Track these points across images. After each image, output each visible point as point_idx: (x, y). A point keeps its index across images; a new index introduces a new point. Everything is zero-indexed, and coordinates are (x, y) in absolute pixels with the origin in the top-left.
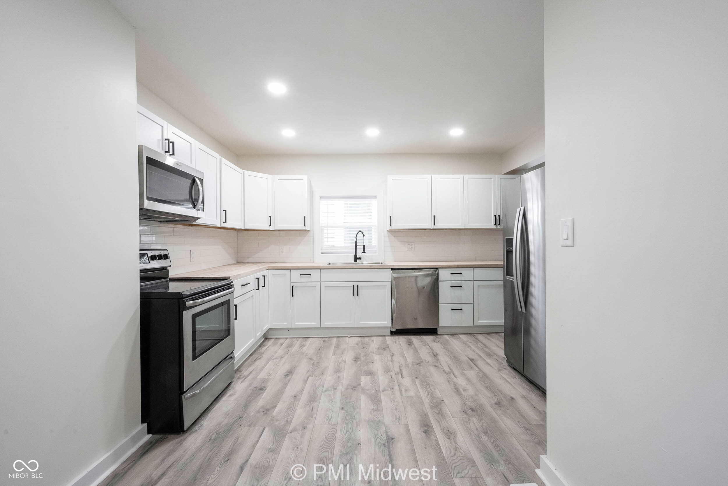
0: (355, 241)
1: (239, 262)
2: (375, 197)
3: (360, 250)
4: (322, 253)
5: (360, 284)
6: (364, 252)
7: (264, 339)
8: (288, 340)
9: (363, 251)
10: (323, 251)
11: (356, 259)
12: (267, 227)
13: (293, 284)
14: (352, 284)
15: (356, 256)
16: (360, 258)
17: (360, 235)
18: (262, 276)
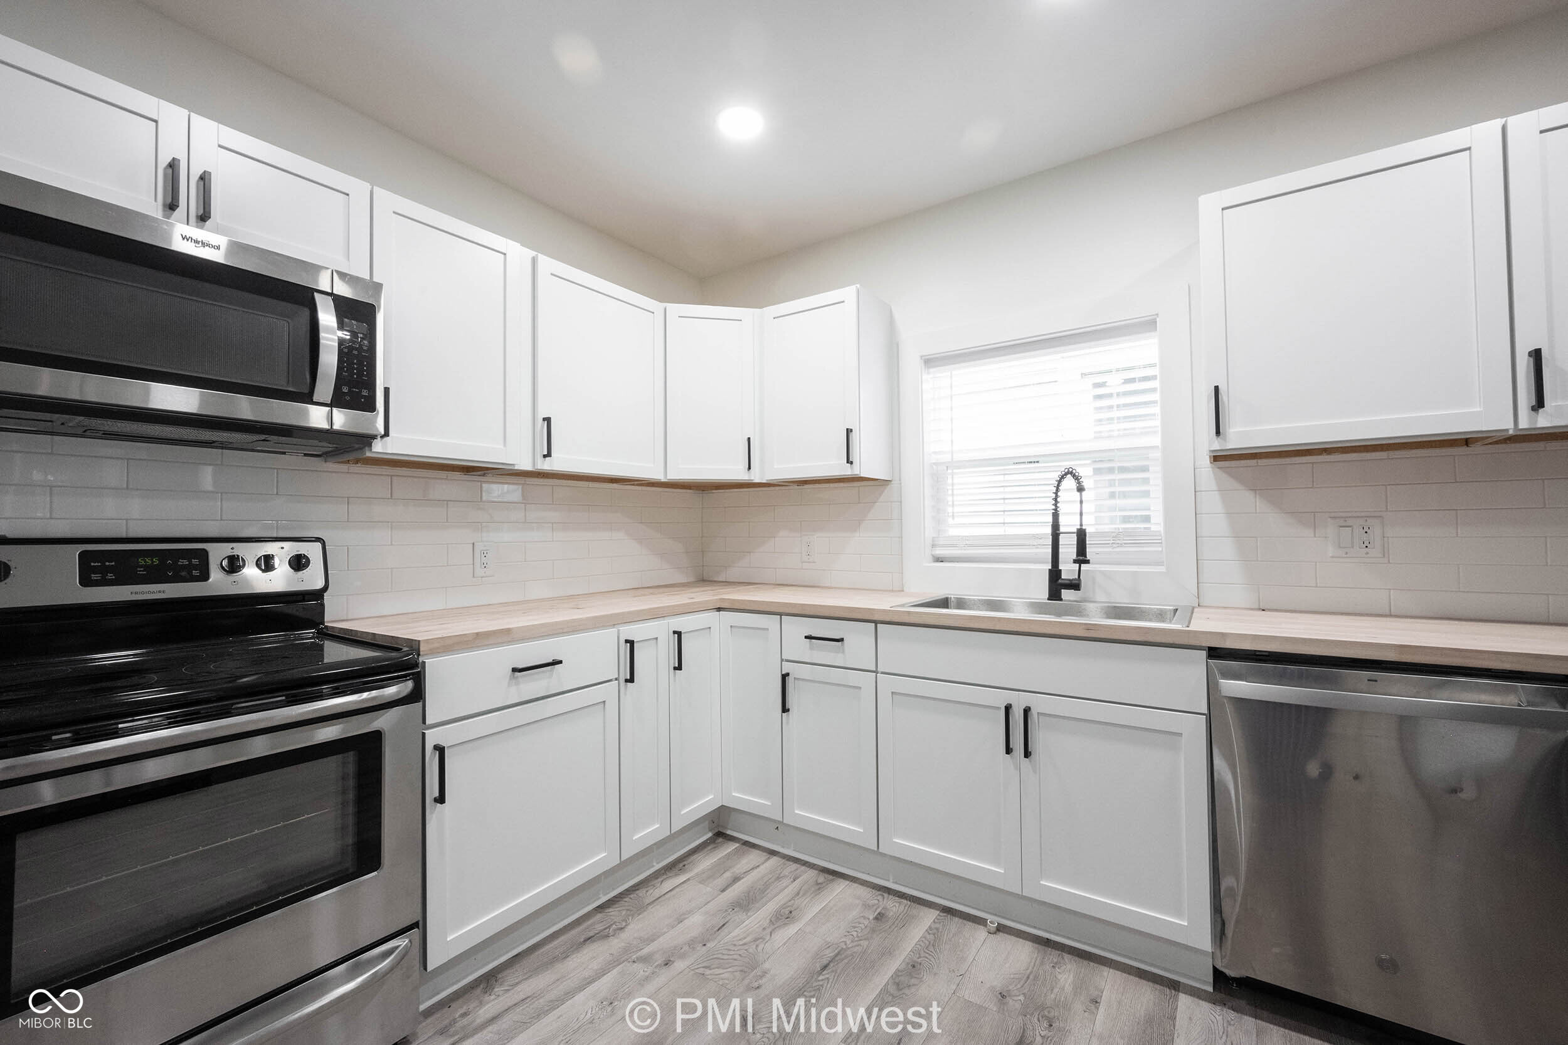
0: (1050, 519)
1: (705, 578)
2: (1149, 325)
3: (1068, 549)
4: (939, 560)
5: (1039, 705)
6: (1082, 557)
7: (710, 835)
8: (774, 860)
9: (1077, 556)
10: (939, 552)
11: (1057, 584)
12: (738, 473)
13: (787, 668)
14: (1000, 699)
15: (1055, 574)
16: (1075, 585)
17: (1069, 483)
18: (675, 632)
